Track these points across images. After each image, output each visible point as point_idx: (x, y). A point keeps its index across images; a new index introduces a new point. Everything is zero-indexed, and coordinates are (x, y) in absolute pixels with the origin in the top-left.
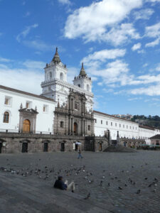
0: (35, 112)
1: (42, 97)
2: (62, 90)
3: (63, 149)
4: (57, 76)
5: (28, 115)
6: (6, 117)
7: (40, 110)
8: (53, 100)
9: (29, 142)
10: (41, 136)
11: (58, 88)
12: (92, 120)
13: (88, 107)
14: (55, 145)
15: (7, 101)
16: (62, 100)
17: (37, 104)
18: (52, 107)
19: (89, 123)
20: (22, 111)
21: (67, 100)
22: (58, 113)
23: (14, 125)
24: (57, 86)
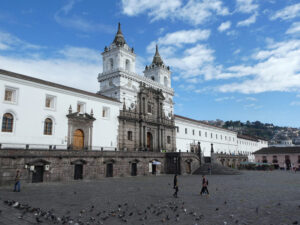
0: (90, 118)
1: (99, 95)
2: (129, 84)
3: (134, 172)
4: (122, 65)
5: (81, 122)
7: (97, 115)
8: (116, 100)
9: (85, 162)
10: (102, 153)
11: (123, 82)
12: (173, 128)
13: (167, 109)
14: (124, 166)
15: (49, 102)
16: (130, 99)
17: (93, 106)
18: (115, 110)
19: (168, 133)
20: (71, 116)
21: (136, 99)
22: (122, 118)
23: (60, 137)
24: (122, 79)
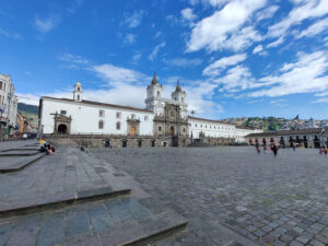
0: (138, 121)
1: (146, 110)
2: (159, 104)
3: (153, 145)
4: (155, 94)
5: (134, 123)
6: (118, 126)
7: (142, 120)
8: (152, 112)
11: (156, 102)
12: (186, 124)
14: (147, 142)
15: (118, 115)
16: (160, 111)
17: (139, 116)
18: (151, 117)
20: (128, 121)
21: (163, 111)
22: (156, 121)
23: (124, 130)
